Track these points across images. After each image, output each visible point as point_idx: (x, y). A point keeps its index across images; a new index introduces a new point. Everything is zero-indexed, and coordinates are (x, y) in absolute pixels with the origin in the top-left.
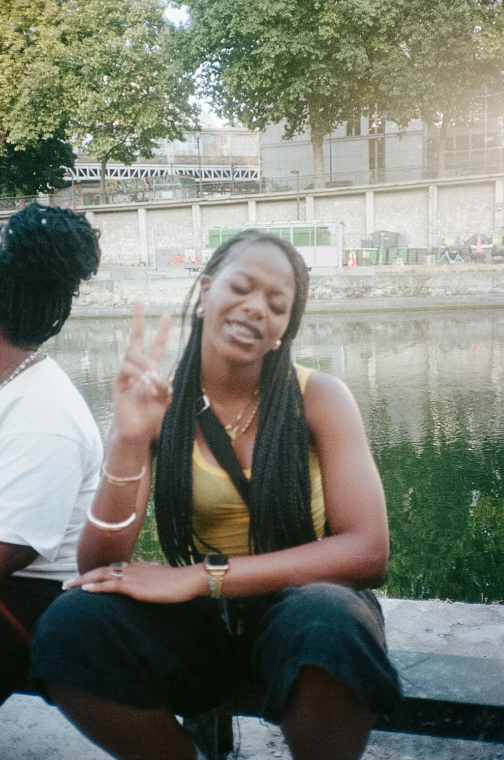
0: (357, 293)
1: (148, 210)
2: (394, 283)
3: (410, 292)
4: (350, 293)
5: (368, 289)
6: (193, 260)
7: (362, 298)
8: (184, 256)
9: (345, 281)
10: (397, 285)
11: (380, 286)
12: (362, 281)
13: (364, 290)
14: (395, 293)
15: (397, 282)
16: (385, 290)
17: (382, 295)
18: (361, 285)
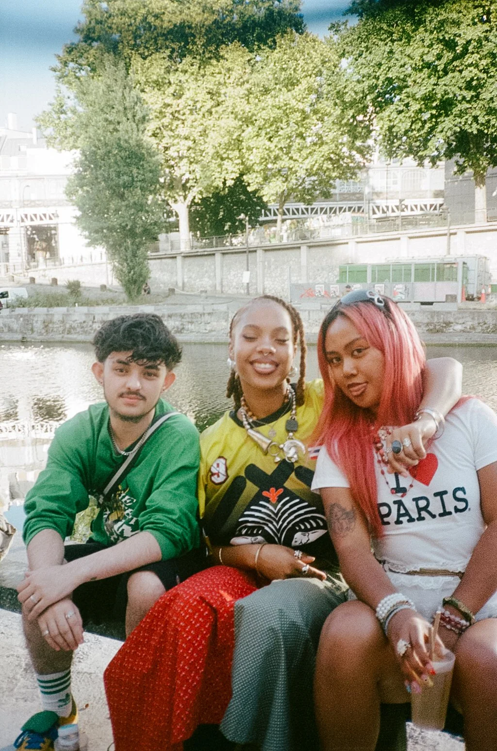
0: (437, 327)
1: (310, 247)
2: (473, 319)
3: (487, 328)
4: (431, 327)
5: (448, 324)
6: (323, 293)
7: (442, 332)
8: (315, 291)
9: (426, 316)
10: (476, 322)
11: (461, 321)
12: (442, 316)
13: (444, 325)
14: (474, 328)
15: (476, 318)
16: (464, 325)
17: (461, 331)
18: (441, 321)
